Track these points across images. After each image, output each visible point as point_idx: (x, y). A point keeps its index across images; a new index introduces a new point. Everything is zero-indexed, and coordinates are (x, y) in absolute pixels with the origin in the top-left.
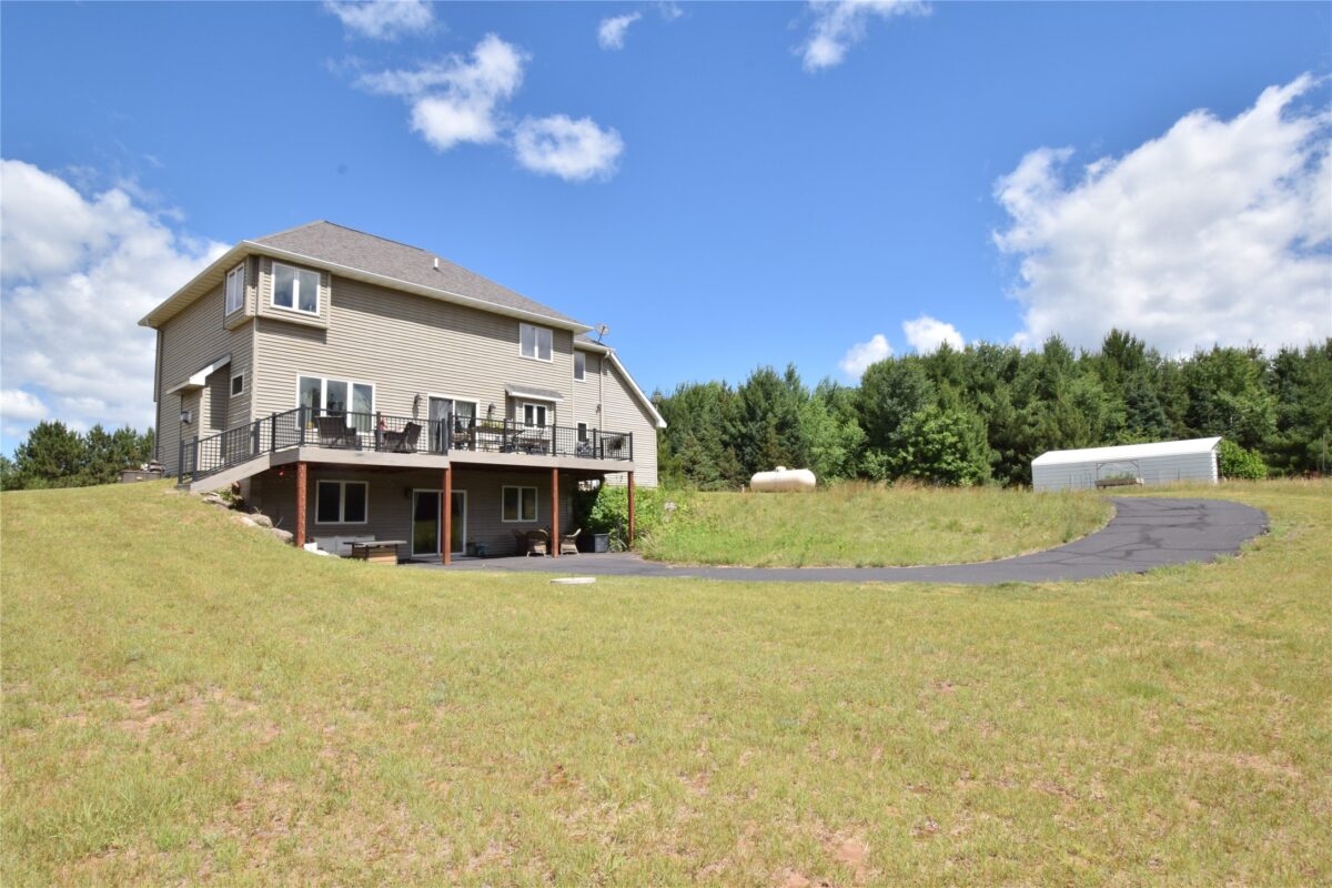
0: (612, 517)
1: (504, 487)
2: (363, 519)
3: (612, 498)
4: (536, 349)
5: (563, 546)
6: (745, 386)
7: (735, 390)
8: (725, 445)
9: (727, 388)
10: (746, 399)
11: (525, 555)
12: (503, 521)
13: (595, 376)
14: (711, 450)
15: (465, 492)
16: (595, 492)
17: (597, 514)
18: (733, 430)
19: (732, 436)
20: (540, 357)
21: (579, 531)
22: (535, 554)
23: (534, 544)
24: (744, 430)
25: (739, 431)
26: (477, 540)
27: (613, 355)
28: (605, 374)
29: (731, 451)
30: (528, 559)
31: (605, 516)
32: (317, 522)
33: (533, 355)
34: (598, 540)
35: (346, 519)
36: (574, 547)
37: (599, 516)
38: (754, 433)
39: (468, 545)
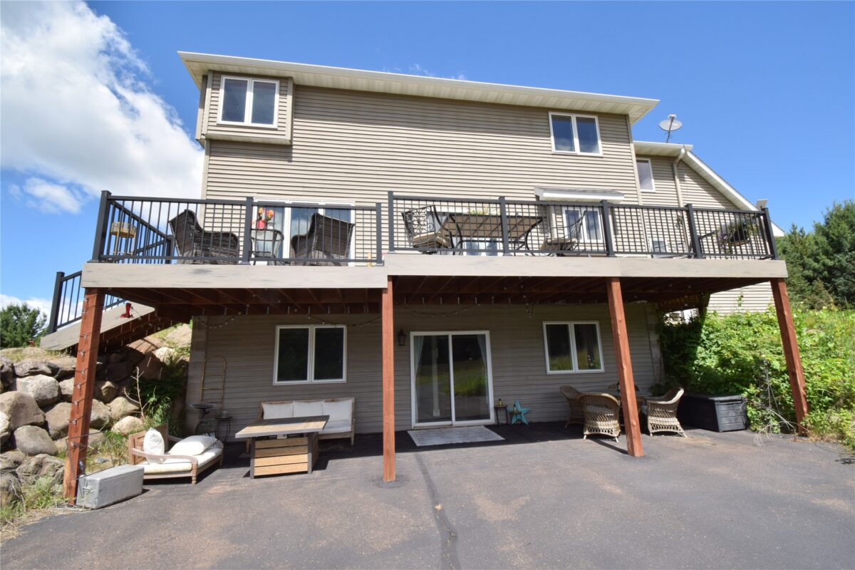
0: (742, 365)
1: (545, 324)
2: (341, 376)
3: (730, 331)
4: (576, 141)
5: (652, 420)
6: (823, 223)
7: (809, 230)
8: (810, 280)
9: (798, 231)
10: (826, 235)
11: (582, 436)
12: (549, 372)
13: (670, 184)
14: (794, 285)
15: (487, 333)
16: (696, 325)
17: (706, 358)
18: (816, 265)
19: (815, 270)
20: (582, 150)
21: (681, 393)
22: (597, 437)
23: (595, 417)
24: (830, 263)
25: (824, 264)
26: (508, 402)
27: (689, 154)
28: (682, 180)
29: (819, 284)
30: (583, 444)
31: (724, 363)
32: (276, 382)
33: (572, 148)
34: (722, 410)
35: (317, 377)
36: (674, 421)
37: (712, 362)
38: (844, 263)
39: (496, 409)
